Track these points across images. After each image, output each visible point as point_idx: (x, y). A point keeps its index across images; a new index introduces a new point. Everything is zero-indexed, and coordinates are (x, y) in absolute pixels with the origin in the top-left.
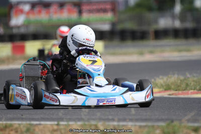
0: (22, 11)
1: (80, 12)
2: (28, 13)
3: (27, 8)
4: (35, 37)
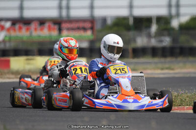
0: (3, 28)
1: (60, 30)
2: (8, 30)
3: (8, 25)
4: (17, 53)
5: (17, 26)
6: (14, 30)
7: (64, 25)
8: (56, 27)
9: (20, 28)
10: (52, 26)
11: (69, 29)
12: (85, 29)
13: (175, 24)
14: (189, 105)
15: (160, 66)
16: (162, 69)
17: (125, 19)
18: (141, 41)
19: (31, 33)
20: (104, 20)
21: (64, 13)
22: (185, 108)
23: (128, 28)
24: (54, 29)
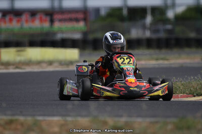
1: (52, 21)
4: (7, 44)
5: (7, 18)
6: (5, 22)
7: (56, 17)
8: (48, 18)
9: (11, 20)
10: (44, 17)
11: (61, 20)
12: (77, 20)
13: (170, 14)
14: (184, 93)
15: (155, 56)
16: (157, 59)
17: (119, 9)
18: (136, 33)
19: (22, 25)
20: (97, 10)
22: (179, 96)
23: (122, 19)
24: (46, 21)
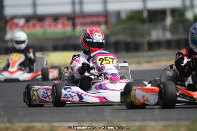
0: (17, 25)
1: (74, 25)
2: (22, 27)
3: (22, 22)
5: (31, 23)
6: (28, 27)
7: (78, 21)
8: (70, 23)
9: (34, 25)
10: (66, 22)
11: (83, 24)
12: (99, 24)
13: (189, 15)
17: (140, 12)
18: (156, 35)
19: (45, 30)
20: (118, 14)
21: (77, 8)
23: (142, 21)
24: (68, 25)
